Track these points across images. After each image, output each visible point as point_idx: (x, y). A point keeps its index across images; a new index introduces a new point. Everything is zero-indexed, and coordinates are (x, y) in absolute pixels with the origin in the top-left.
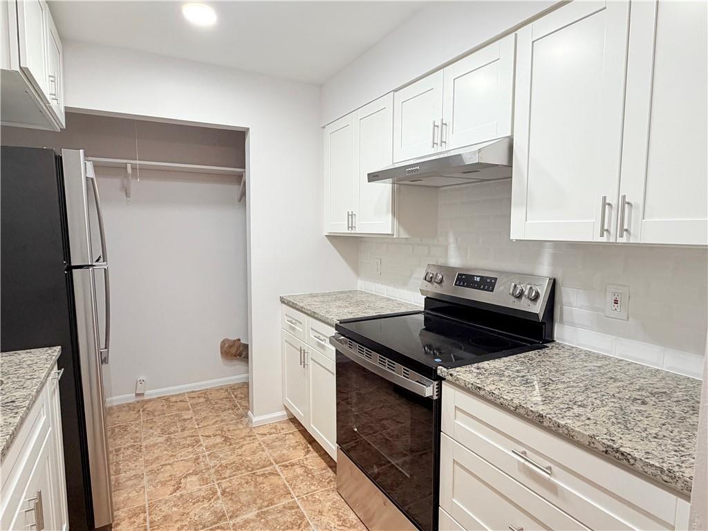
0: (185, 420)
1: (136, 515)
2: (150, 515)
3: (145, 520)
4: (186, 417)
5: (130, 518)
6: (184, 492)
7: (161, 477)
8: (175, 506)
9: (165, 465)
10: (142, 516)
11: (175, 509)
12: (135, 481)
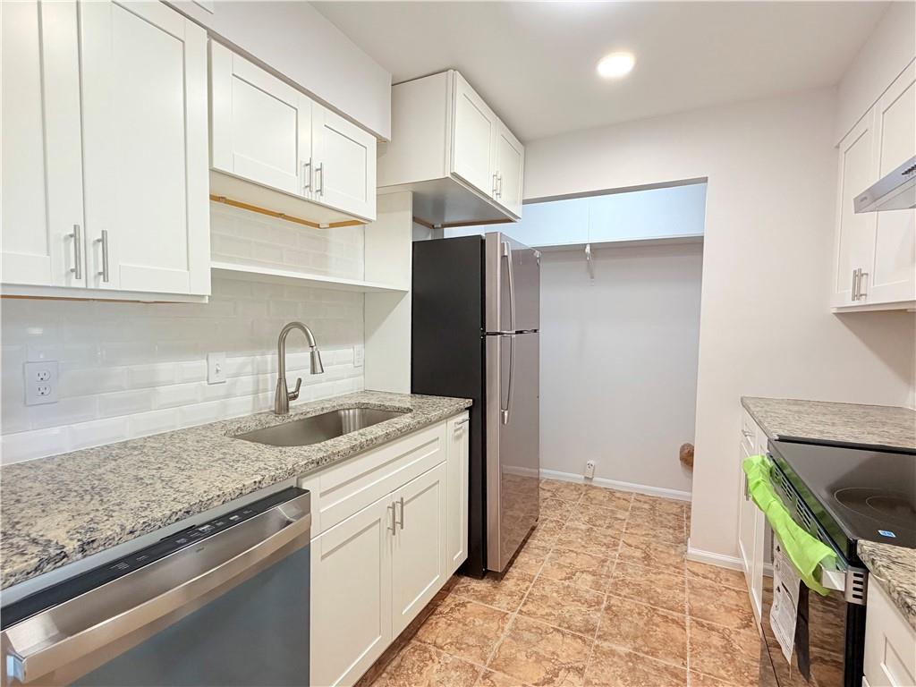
0: (617, 519)
1: (524, 580)
2: (533, 587)
3: (527, 588)
4: (619, 516)
5: (518, 580)
6: (572, 585)
7: (562, 560)
8: (557, 592)
9: (572, 551)
10: (528, 583)
11: (555, 594)
12: (541, 553)
